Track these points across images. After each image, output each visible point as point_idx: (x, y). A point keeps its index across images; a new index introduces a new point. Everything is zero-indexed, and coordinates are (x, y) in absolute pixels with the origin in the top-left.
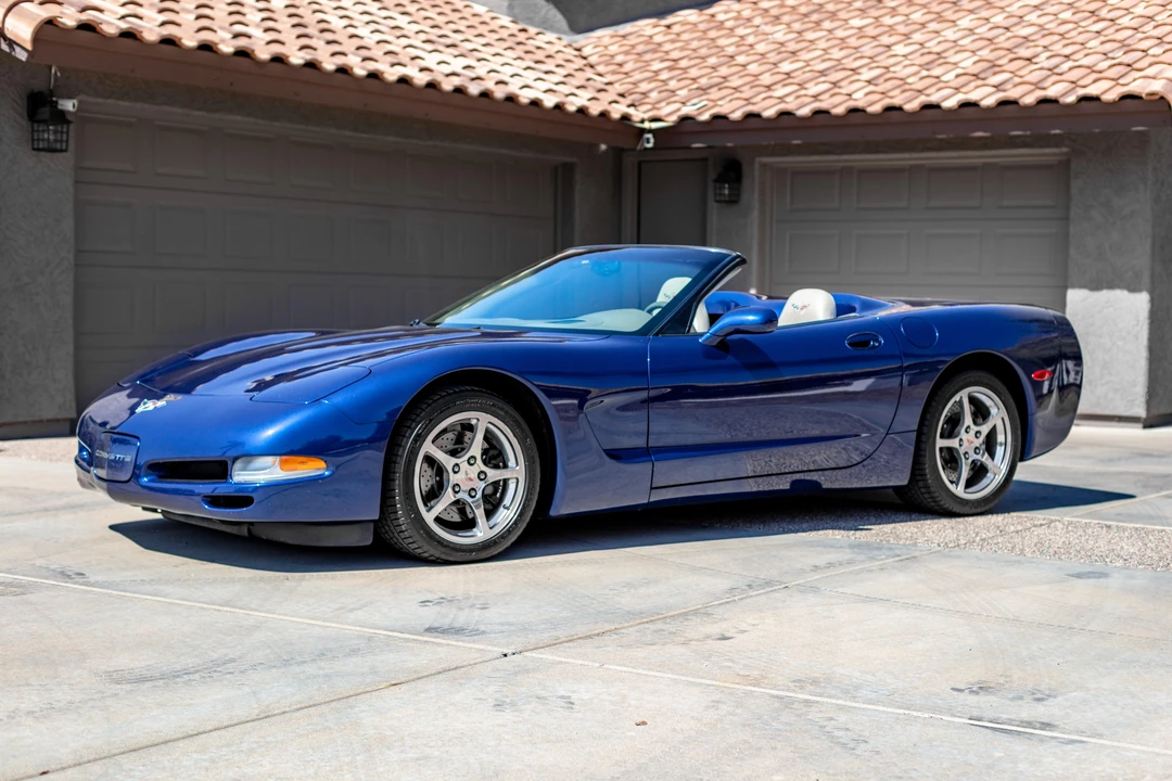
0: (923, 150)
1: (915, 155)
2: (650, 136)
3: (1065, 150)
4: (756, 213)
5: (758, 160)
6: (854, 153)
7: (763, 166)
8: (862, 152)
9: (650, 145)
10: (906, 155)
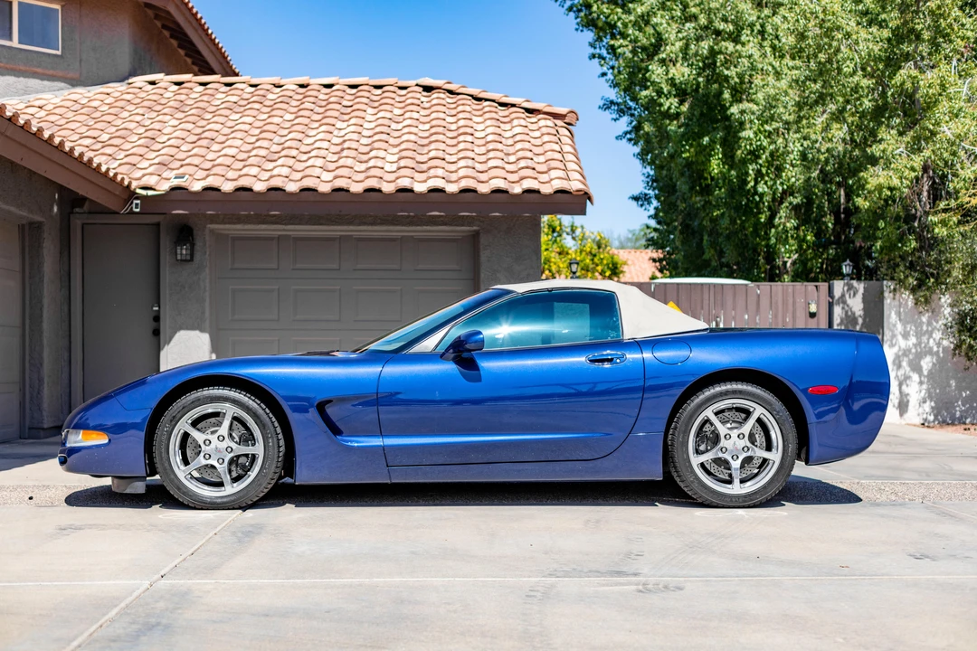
0: (359, 225)
1: (352, 228)
2: (138, 202)
3: (475, 228)
4: (207, 270)
5: (209, 226)
6: (300, 224)
7: (212, 231)
8: (306, 224)
9: (138, 210)
10: (345, 228)
